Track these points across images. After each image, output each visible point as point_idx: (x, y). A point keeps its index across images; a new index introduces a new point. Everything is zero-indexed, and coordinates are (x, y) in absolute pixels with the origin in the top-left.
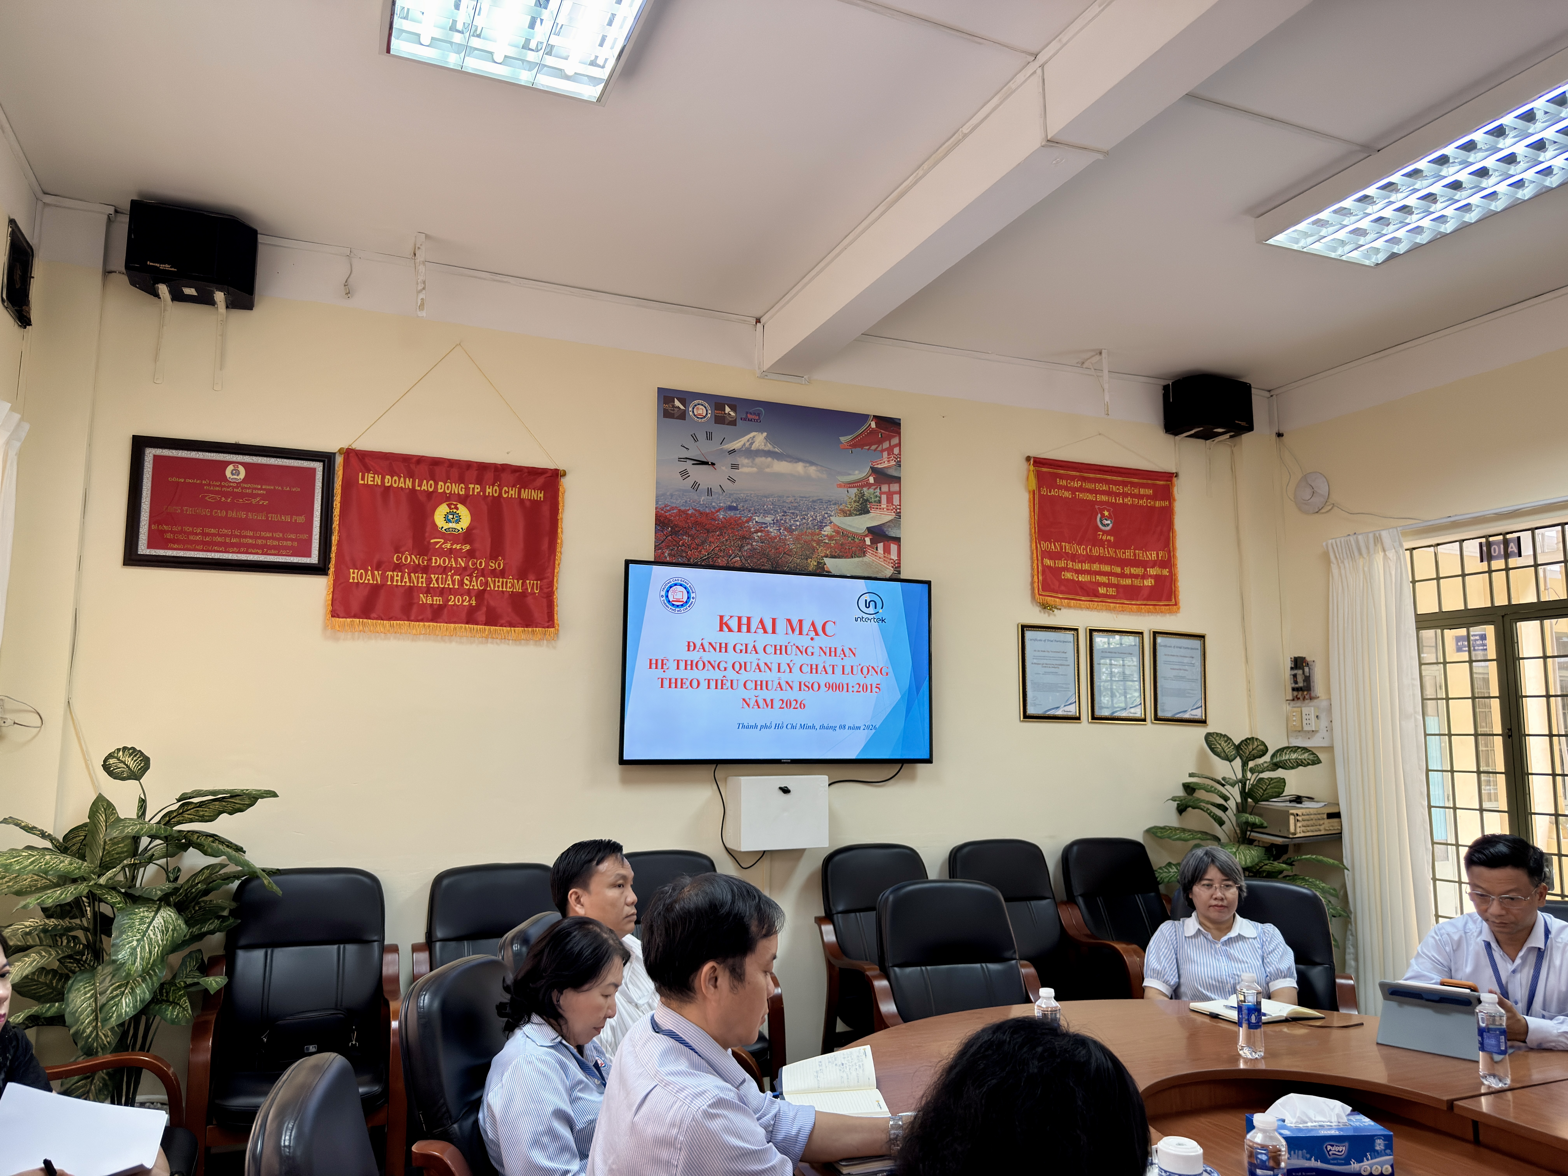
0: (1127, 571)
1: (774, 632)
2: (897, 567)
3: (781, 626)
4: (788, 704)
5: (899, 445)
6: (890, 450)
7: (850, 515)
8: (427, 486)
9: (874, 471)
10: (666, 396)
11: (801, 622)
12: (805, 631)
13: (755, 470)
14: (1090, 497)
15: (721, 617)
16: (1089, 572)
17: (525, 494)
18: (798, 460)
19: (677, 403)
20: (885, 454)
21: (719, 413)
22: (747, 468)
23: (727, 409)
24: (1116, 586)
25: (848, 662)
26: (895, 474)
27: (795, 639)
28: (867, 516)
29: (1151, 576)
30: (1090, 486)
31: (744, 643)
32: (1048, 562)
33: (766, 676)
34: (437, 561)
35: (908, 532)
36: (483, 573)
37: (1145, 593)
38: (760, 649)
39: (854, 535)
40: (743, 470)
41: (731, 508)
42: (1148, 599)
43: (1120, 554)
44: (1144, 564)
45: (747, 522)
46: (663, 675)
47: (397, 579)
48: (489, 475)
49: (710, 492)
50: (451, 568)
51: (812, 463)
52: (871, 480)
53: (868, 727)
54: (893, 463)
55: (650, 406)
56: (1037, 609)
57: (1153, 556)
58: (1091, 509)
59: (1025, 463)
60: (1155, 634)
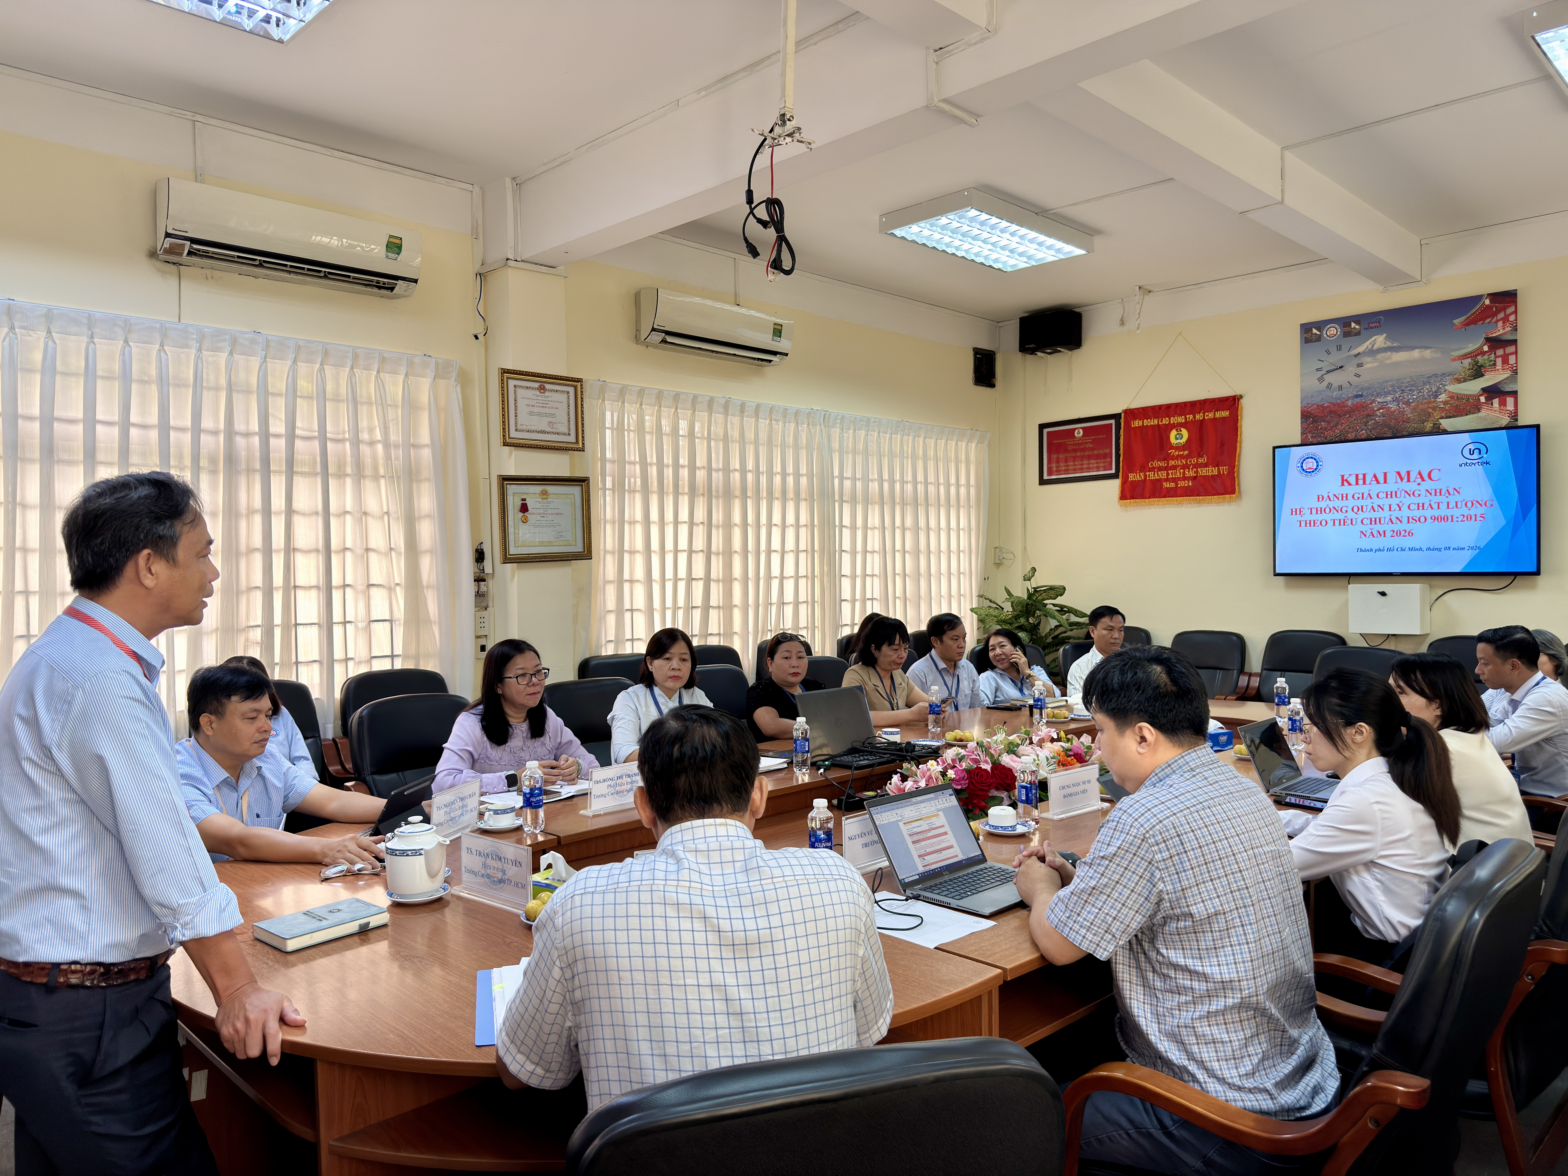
1: (1385, 482)
2: (1515, 416)
3: (1392, 477)
4: (1398, 533)
8: (1165, 421)
9: (1488, 340)
10: (1306, 328)
11: (1408, 473)
12: (1412, 479)
13: (1376, 364)
17: (1218, 415)
18: (1413, 348)
20: (1500, 324)
25: (1453, 499)
26: (1511, 338)
27: (1405, 485)
31: (1361, 492)
33: (1379, 514)
34: (1172, 463)
35: (1525, 384)
36: (1195, 466)
38: (1374, 496)
39: (1469, 397)
40: (1366, 366)
41: (1357, 396)
45: (1371, 403)
47: (1152, 476)
48: (1197, 407)
50: (1179, 466)
51: (1426, 348)
52: (1486, 348)
53: (1472, 548)
54: (1508, 329)
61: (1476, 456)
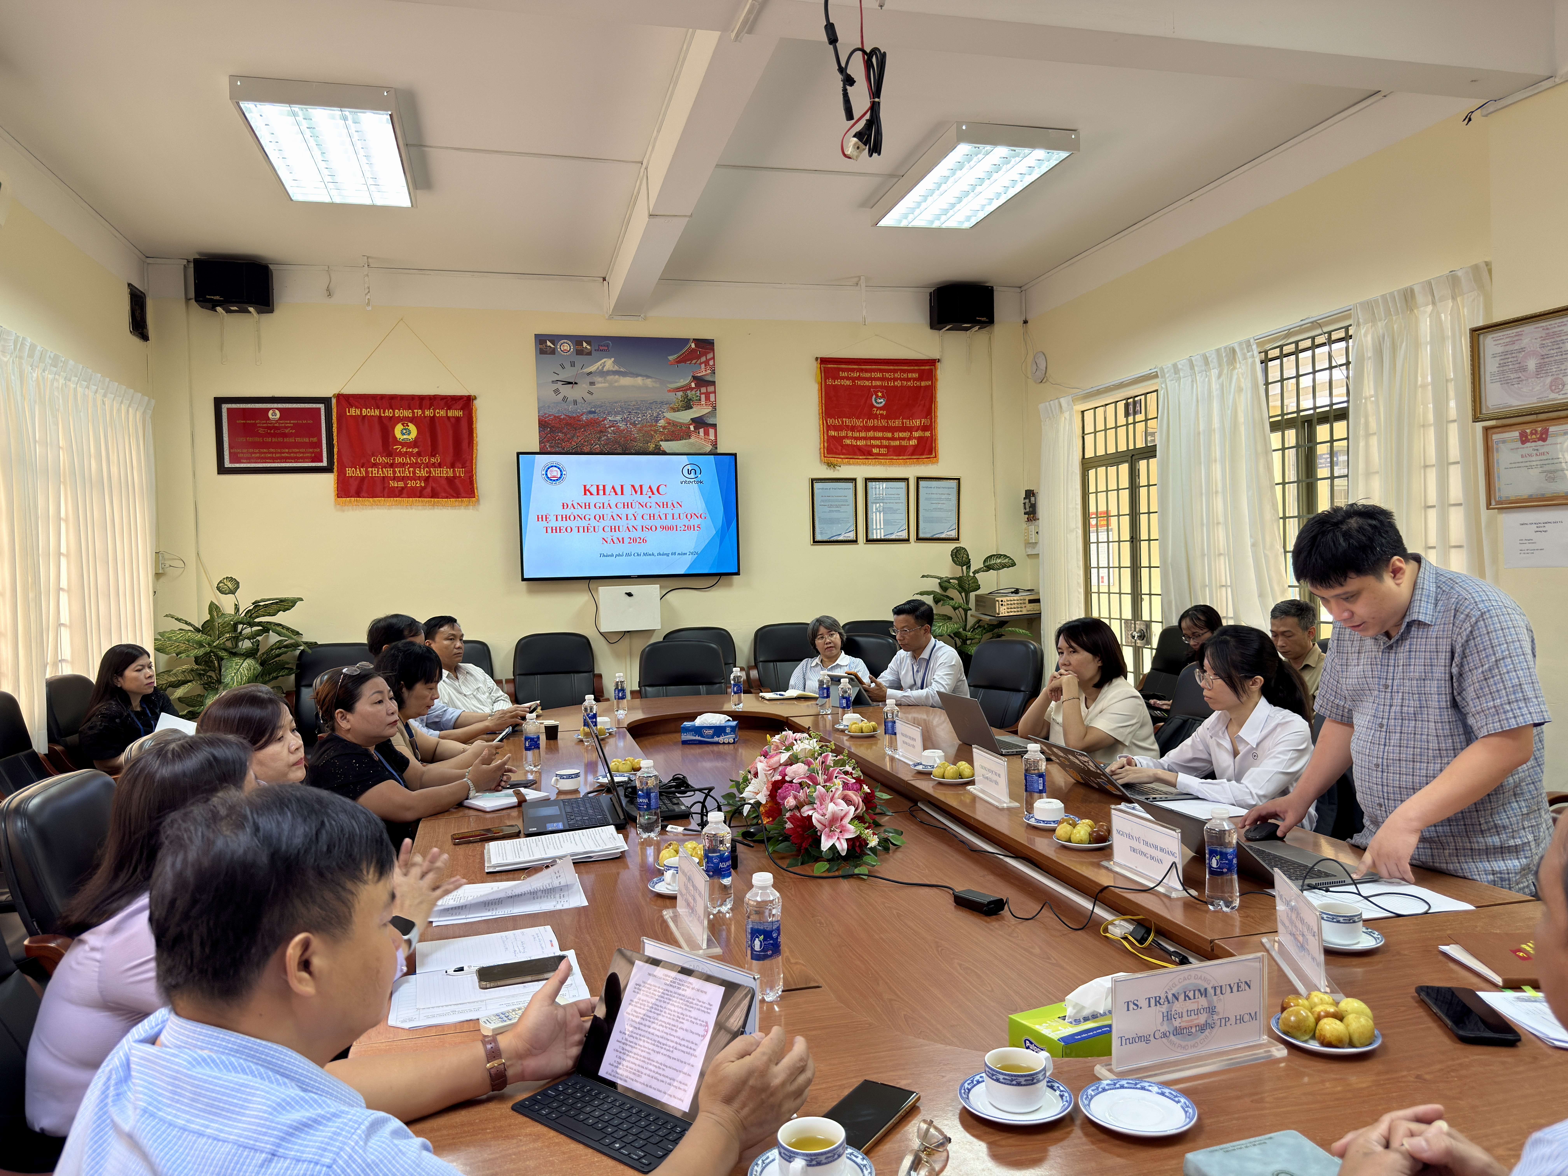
1: (622, 494)
2: (715, 444)
3: (628, 490)
4: (635, 540)
5: (713, 358)
6: (706, 363)
7: (678, 411)
8: (388, 413)
9: (695, 378)
10: (541, 340)
11: (641, 486)
12: (644, 493)
13: (606, 385)
14: (867, 383)
15: (585, 486)
16: (865, 438)
17: (450, 414)
18: (637, 375)
19: (549, 343)
20: (703, 366)
21: (579, 348)
22: (601, 384)
23: (585, 344)
24: (886, 447)
25: (676, 511)
26: (711, 379)
27: (638, 497)
28: (691, 410)
29: (915, 438)
30: (868, 375)
31: (602, 502)
32: (832, 433)
33: (618, 522)
34: (399, 460)
35: (722, 419)
36: (427, 465)
37: (910, 450)
38: (613, 506)
39: (682, 424)
40: (597, 385)
41: (591, 412)
42: (912, 454)
43: (891, 423)
44: (910, 429)
45: (603, 420)
46: (547, 525)
47: (375, 472)
48: (426, 403)
49: (575, 402)
50: (408, 464)
51: (648, 377)
52: (693, 385)
53: (692, 553)
54: (709, 371)
55: (530, 348)
56: (825, 467)
57: (917, 422)
58: (868, 392)
59: (815, 362)
60: (919, 479)
61: (692, 475)
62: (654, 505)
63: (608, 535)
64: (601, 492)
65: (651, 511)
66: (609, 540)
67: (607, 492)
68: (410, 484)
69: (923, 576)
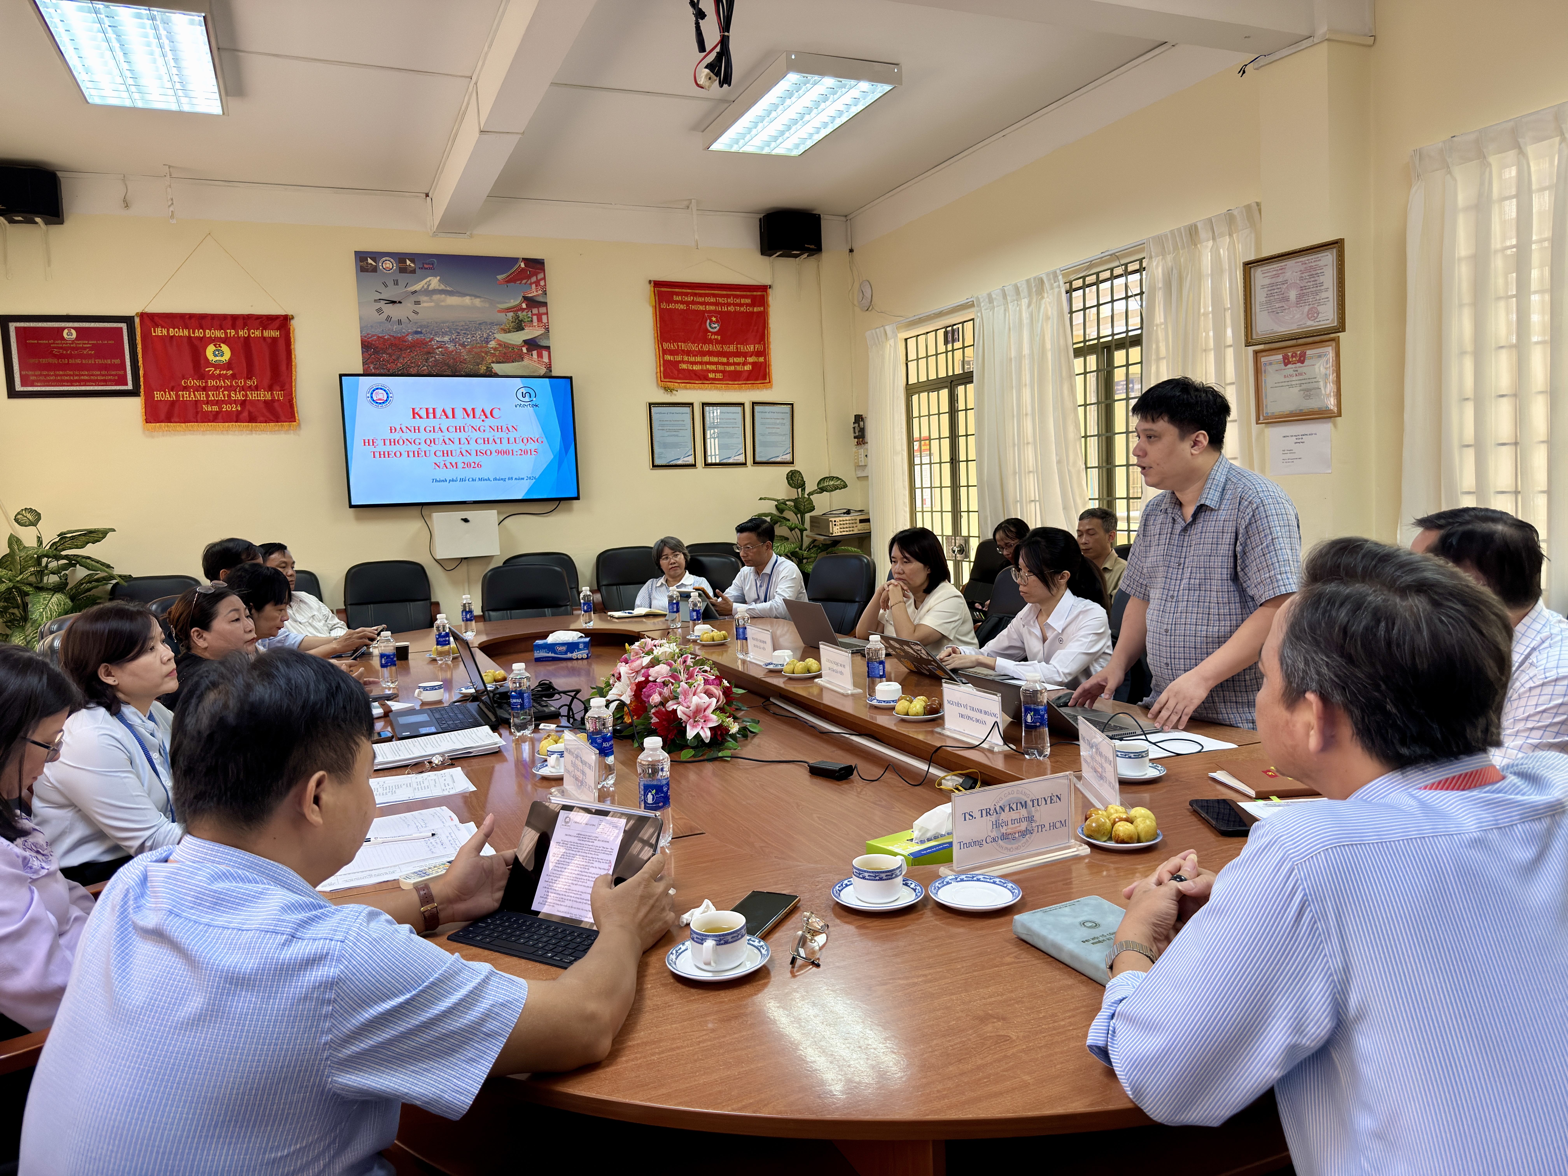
0: (731, 360)
1: (454, 417)
2: (549, 367)
3: (459, 413)
4: (469, 465)
5: (544, 279)
6: (537, 283)
7: (509, 332)
9: (526, 299)
10: (361, 256)
11: (473, 409)
12: (477, 416)
13: (433, 304)
14: (701, 308)
16: (701, 363)
17: (266, 334)
18: (465, 295)
19: (370, 261)
20: (534, 286)
21: (402, 265)
22: (427, 303)
23: (408, 262)
24: (721, 372)
26: (543, 300)
27: (470, 421)
28: (523, 332)
29: (750, 363)
30: (701, 299)
31: (432, 425)
32: (668, 357)
35: (556, 342)
36: (243, 389)
37: (745, 375)
38: (444, 429)
39: (513, 346)
40: (423, 305)
41: (416, 333)
42: (747, 379)
43: (726, 348)
44: (745, 355)
45: (430, 341)
48: (240, 323)
49: (400, 322)
50: (221, 387)
51: (476, 296)
52: (524, 306)
53: (530, 478)
54: (540, 292)
56: (662, 391)
57: (751, 348)
58: (702, 317)
59: (648, 285)
60: (754, 404)
61: (527, 399)
62: (487, 429)
63: (440, 460)
64: (431, 416)
65: (486, 435)
66: (442, 465)
67: (438, 416)
68: (225, 408)
69: (761, 499)
